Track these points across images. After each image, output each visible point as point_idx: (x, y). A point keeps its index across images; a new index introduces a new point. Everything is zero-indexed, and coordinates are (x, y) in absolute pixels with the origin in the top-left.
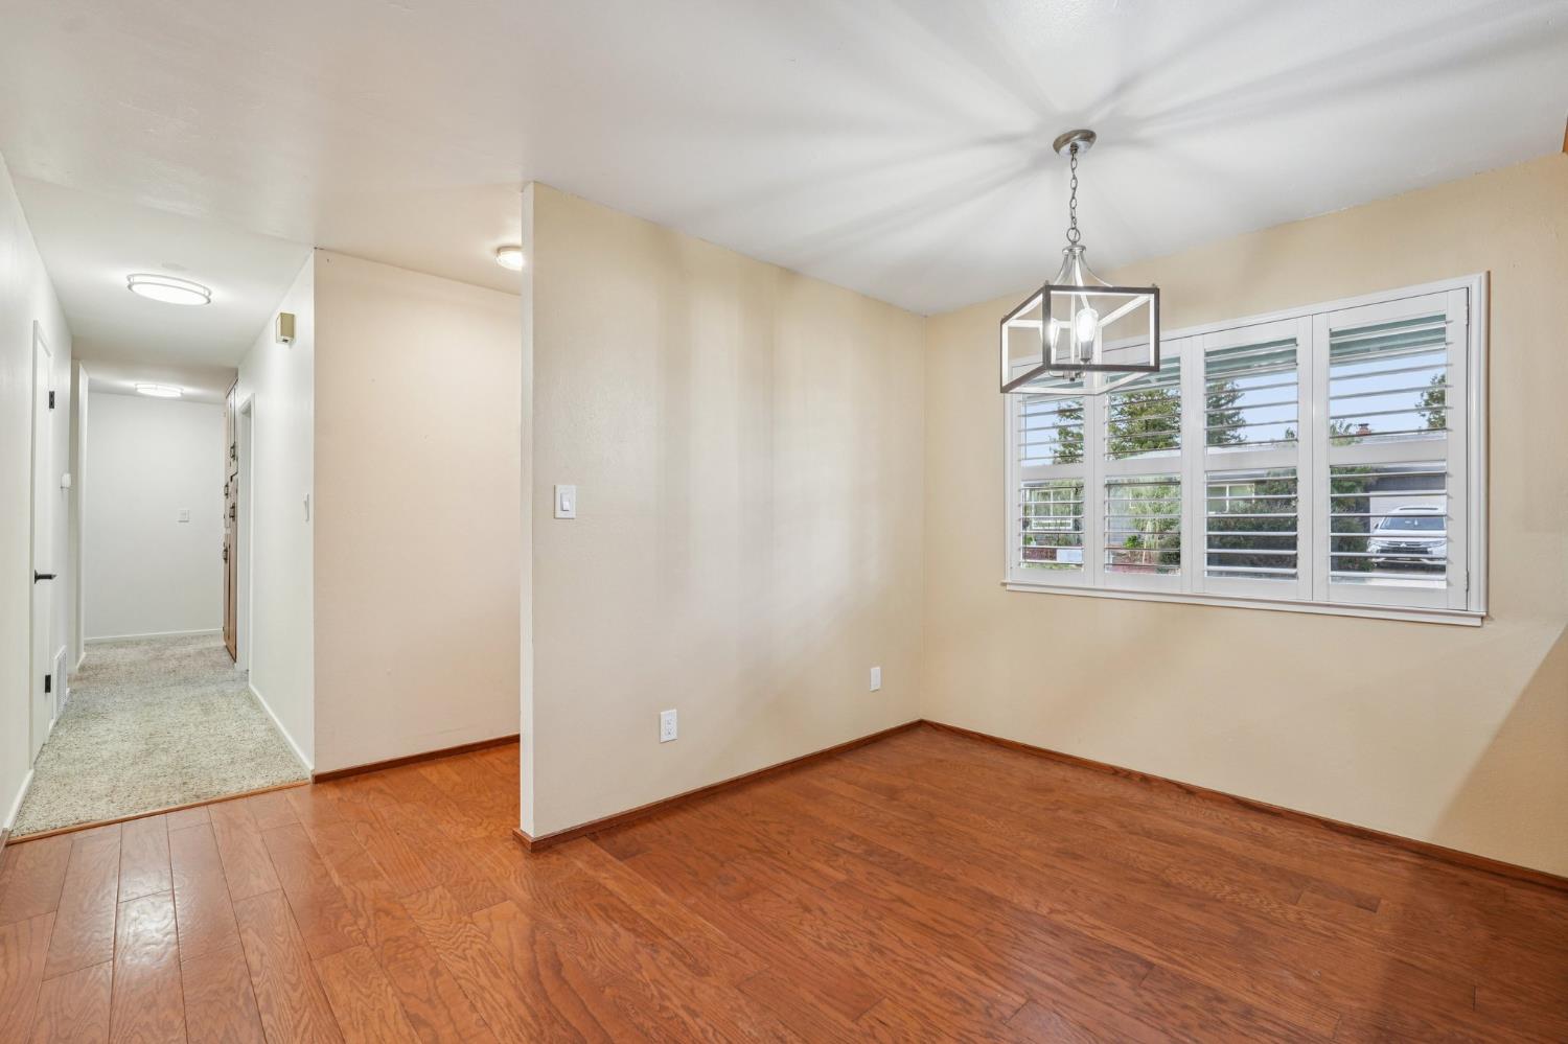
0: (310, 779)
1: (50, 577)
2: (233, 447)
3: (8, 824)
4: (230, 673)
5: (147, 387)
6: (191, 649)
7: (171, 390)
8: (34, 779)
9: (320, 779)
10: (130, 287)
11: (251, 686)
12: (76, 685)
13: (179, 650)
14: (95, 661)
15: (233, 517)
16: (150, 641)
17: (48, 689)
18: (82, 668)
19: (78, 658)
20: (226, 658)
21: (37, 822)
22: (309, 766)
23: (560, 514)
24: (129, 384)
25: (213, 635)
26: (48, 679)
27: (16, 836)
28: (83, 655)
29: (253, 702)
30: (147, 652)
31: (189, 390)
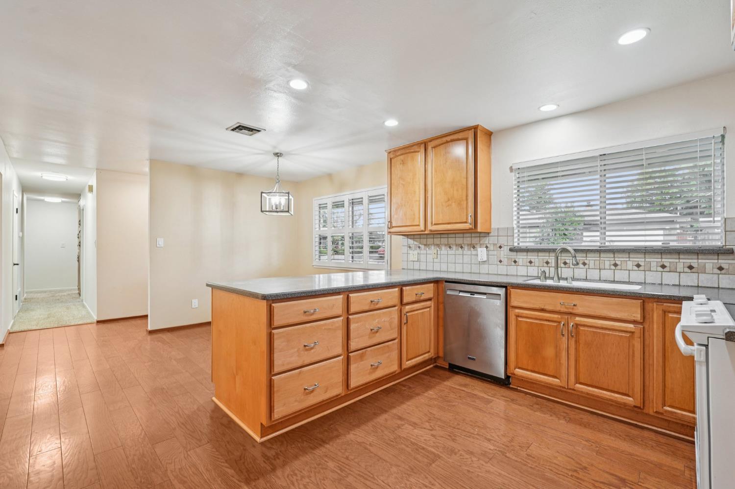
0: (95, 321)
1: (18, 264)
2: (80, 221)
3: (9, 328)
4: (78, 300)
5: (48, 199)
6: (65, 294)
7: (57, 200)
8: (14, 322)
9: (98, 322)
10: (42, 177)
11: (84, 303)
12: (24, 303)
13: (60, 294)
14: (29, 297)
15: (80, 246)
16: (50, 291)
17: (16, 299)
18: (25, 299)
19: (23, 296)
20: (78, 296)
21: (16, 329)
22: (95, 318)
23: (158, 246)
24: (42, 198)
25: (74, 290)
26: (16, 296)
27: (11, 331)
28: (25, 295)
29: (84, 306)
30: (48, 295)
31: (64, 199)
